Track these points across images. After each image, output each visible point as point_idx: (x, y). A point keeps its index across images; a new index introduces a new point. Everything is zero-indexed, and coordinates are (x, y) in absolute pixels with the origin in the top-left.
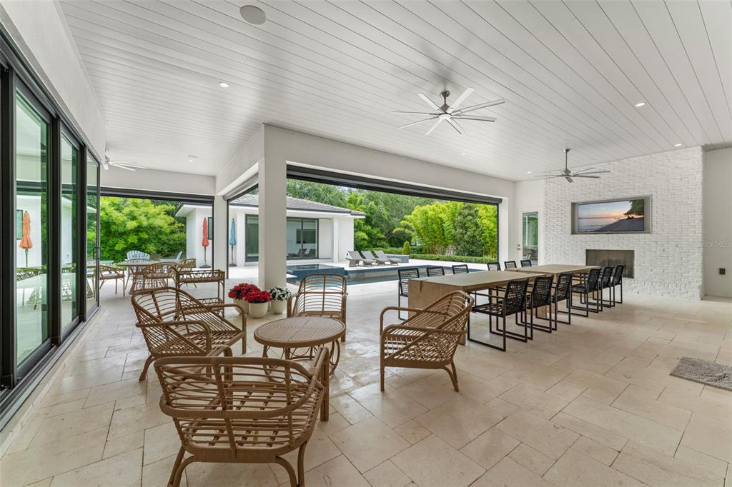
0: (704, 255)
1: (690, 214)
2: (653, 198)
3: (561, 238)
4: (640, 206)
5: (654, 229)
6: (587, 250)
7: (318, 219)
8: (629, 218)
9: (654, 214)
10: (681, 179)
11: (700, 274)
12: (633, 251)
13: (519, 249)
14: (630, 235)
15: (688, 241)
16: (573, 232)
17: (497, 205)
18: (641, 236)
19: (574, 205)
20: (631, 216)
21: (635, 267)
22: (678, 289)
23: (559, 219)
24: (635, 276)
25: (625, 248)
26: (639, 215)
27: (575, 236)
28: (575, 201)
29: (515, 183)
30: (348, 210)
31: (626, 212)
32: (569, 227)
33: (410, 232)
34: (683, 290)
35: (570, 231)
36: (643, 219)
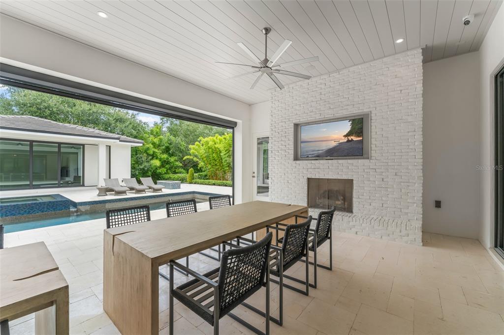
0: (425, 185)
1: (410, 134)
2: (372, 115)
3: (285, 165)
4: (359, 125)
5: (373, 154)
6: (309, 179)
7: (83, 145)
8: (348, 141)
9: (373, 134)
10: (401, 90)
11: (420, 210)
12: (352, 180)
13: (254, 177)
14: (349, 161)
15: (407, 169)
16: (296, 158)
17: (233, 128)
18: (361, 162)
19: (297, 126)
20: (350, 138)
21: (354, 200)
22: (398, 230)
23: (283, 143)
24: (354, 211)
25: (345, 177)
26: (359, 137)
27: (298, 162)
28: (297, 122)
29: (250, 105)
30: (117, 136)
31: (345, 134)
32: (292, 152)
33: (198, 160)
34: (404, 232)
35: (292, 157)
36: (361, 142)
